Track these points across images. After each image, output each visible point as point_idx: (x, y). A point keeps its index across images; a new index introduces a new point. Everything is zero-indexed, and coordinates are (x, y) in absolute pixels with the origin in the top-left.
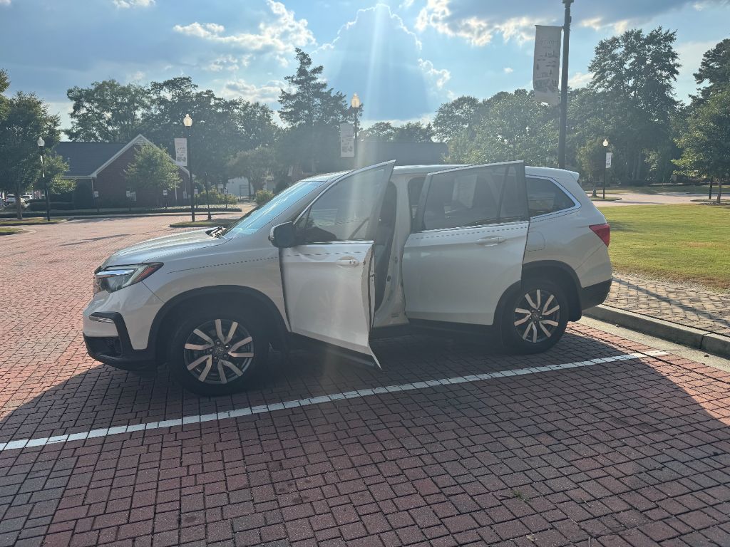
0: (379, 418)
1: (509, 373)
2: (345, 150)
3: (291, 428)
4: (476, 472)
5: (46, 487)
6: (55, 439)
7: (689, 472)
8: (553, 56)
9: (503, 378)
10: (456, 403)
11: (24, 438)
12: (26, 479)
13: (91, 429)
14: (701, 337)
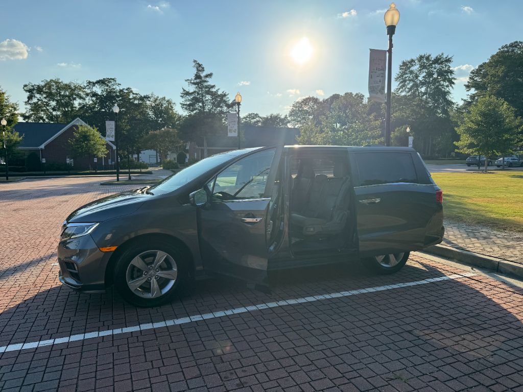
0: (286, 324)
1: (371, 290)
2: (231, 131)
3: (223, 331)
4: (365, 361)
5: (44, 380)
6: (44, 343)
7: (512, 358)
8: (381, 70)
9: (367, 293)
10: (339, 311)
11: (20, 343)
12: (27, 374)
13: (71, 335)
14: (497, 263)
